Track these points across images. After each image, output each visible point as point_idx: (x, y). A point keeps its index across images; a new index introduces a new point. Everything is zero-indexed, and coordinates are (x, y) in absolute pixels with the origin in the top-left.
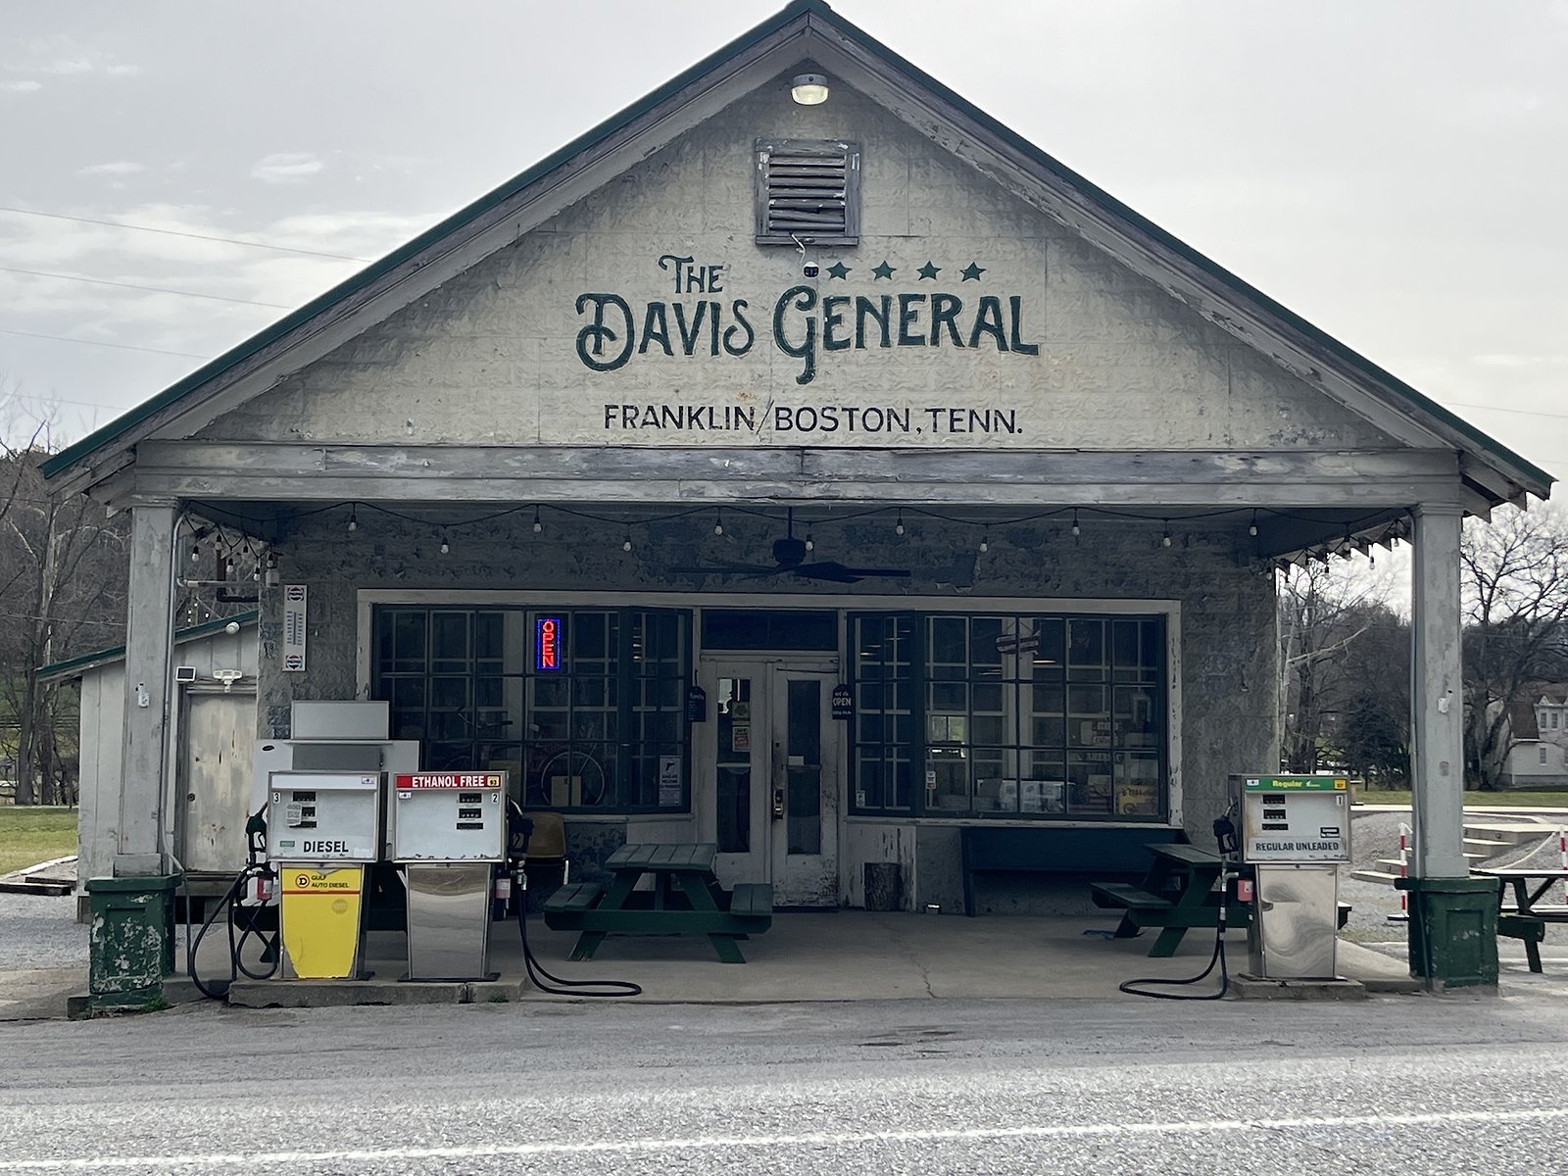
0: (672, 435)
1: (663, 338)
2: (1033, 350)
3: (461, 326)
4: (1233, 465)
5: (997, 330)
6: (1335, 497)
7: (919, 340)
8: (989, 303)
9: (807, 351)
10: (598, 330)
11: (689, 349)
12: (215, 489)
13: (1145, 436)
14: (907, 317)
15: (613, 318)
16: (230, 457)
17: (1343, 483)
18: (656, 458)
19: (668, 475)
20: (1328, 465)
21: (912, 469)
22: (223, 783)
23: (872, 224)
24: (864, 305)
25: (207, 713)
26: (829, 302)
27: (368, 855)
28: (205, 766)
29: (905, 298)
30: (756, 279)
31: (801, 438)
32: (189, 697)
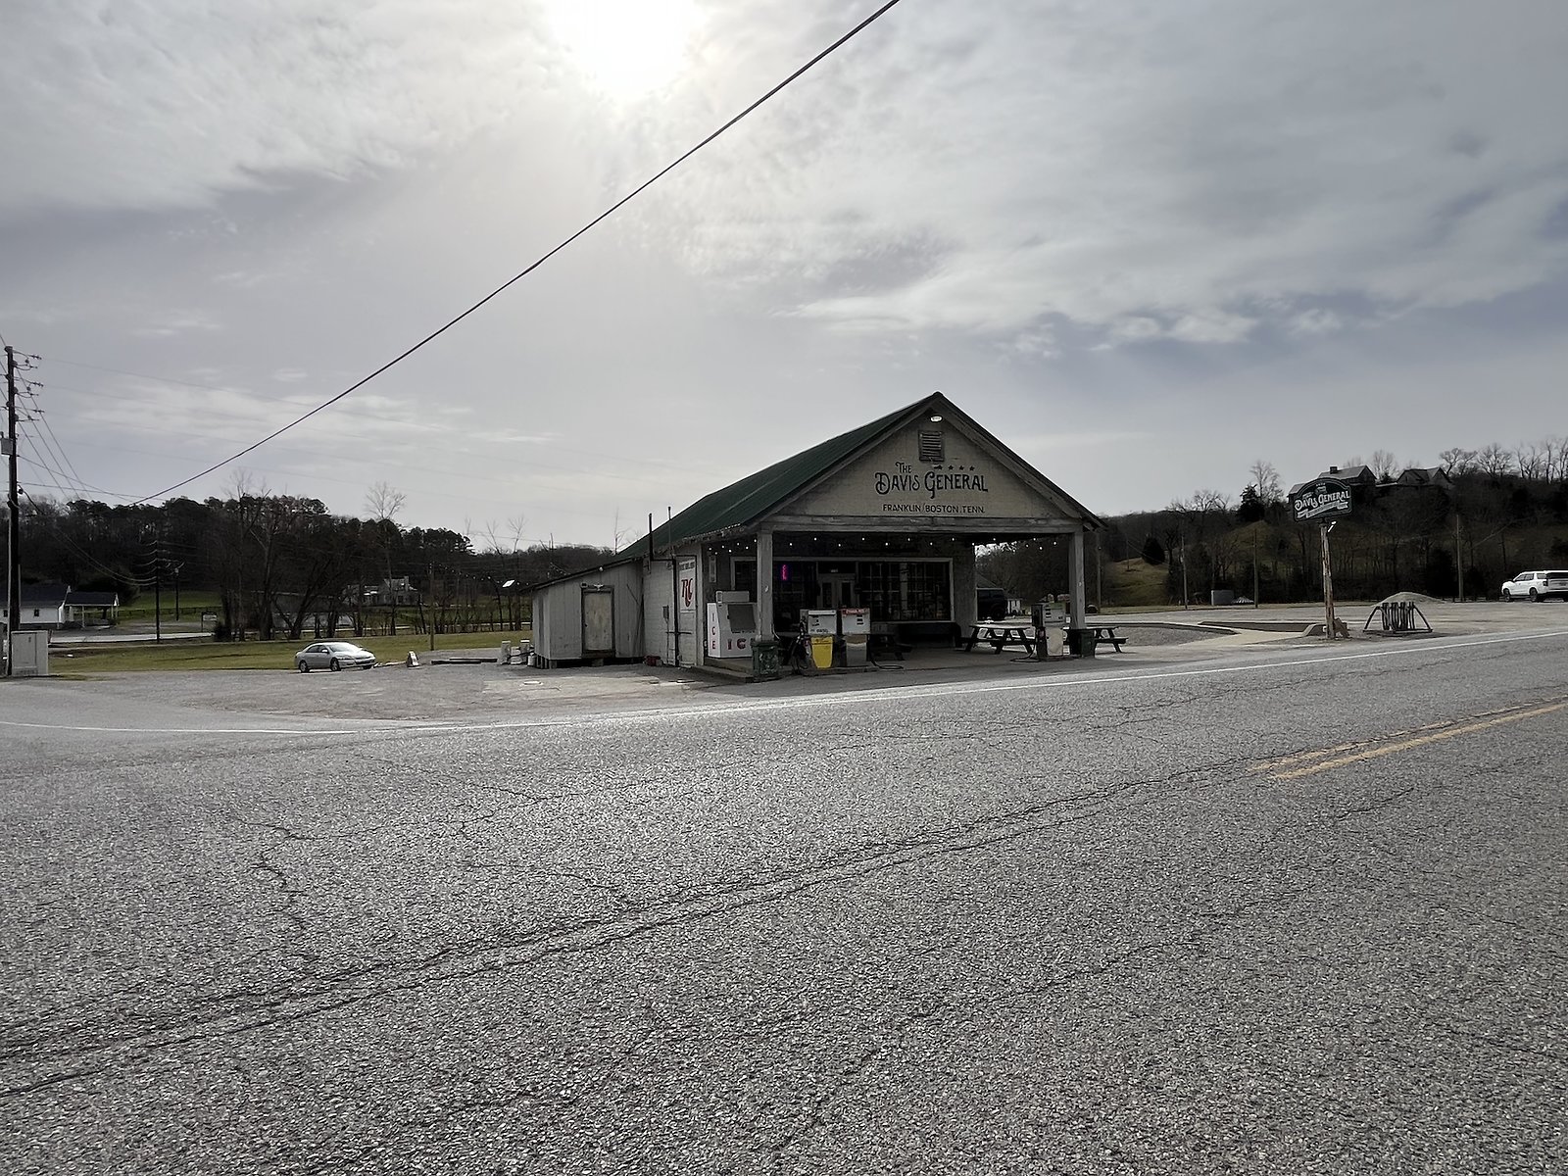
0: (901, 513)
1: (897, 485)
2: (986, 490)
3: (846, 482)
4: (1033, 522)
5: (979, 485)
6: (1056, 531)
7: (960, 487)
8: (976, 477)
9: (933, 490)
10: (880, 483)
11: (904, 487)
12: (783, 528)
13: (1014, 515)
14: (957, 481)
15: (885, 480)
16: (786, 519)
17: (1057, 527)
18: (897, 519)
19: (901, 524)
20: (1054, 522)
21: (959, 522)
22: (596, 622)
23: (948, 455)
24: (946, 477)
25: (590, 598)
26: (938, 476)
27: (834, 632)
28: (589, 616)
29: (956, 475)
30: (920, 470)
31: (932, 514)
32: (584, 593)
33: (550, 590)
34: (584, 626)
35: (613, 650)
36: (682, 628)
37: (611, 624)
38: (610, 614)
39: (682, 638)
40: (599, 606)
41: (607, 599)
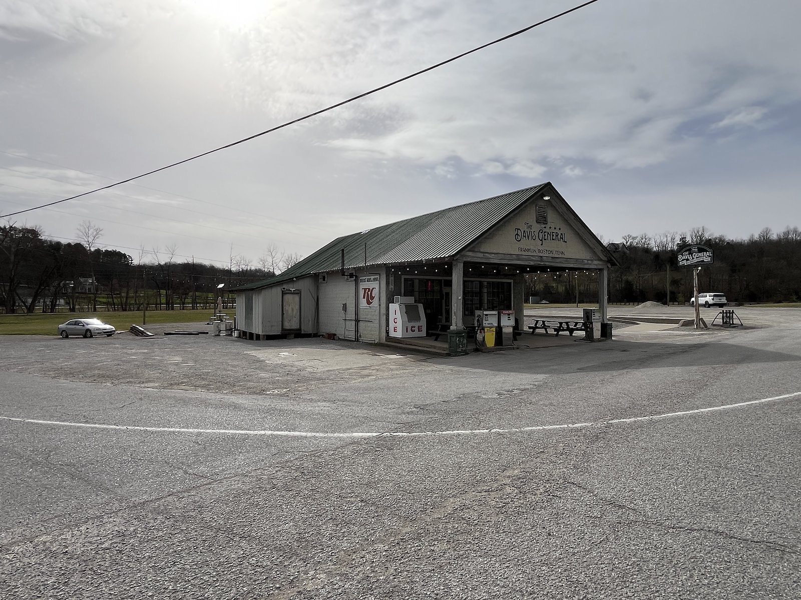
0: (526, 253)
1: (525, 236)
2: (566, 242)
4: (586, 261)
5: (562, 239)
6: (595, 267)
7: (554, 239)
8: (562, 234)
9: (542, 240)
10: (517, 234)
11: (528, 238)
12: (469, 259)
13: (578, 257)
14: (553, 235)
15: (519, 233)
16: (470, 254)
17: (596, 265)
18: (525, 257)
19: (526, 260)
20: (596, 262)
21: (553, 260)
22: (290, 311)
23: (549, 219)
24: (548, 233)
25: (287, 297)
26: (544, 232)
27: (496, 325)
28: (286, 308)
29: (553, 233)
30: (536, 227)
31: (541, 255)
32: (283, 293)
33: (263, 291)
34: (283, 314)
35: (300, 329)
36: (361, 317)
37: (299, 313)
38: (297, 307)
39: (361, 324)
40: (292, 302)
41: (297, 298)
